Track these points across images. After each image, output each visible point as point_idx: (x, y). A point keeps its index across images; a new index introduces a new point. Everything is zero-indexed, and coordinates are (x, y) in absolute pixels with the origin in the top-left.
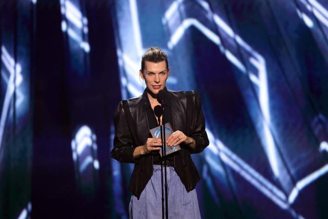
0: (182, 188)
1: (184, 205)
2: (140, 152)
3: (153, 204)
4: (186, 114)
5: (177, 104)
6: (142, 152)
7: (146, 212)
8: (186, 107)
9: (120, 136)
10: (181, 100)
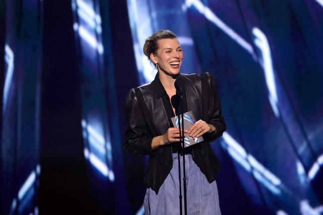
0: (202, 178)
1: (204, 195)
2: (159, 142)
3: (172, 195)
4: (202, 99)
5: (192, 89)
6: (162, 143)
7: (165, 204)
8: (201, 92)
9: (134, 126)
10: (196, 84)
